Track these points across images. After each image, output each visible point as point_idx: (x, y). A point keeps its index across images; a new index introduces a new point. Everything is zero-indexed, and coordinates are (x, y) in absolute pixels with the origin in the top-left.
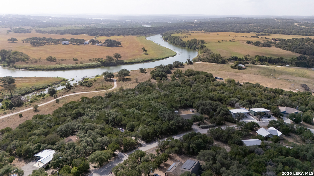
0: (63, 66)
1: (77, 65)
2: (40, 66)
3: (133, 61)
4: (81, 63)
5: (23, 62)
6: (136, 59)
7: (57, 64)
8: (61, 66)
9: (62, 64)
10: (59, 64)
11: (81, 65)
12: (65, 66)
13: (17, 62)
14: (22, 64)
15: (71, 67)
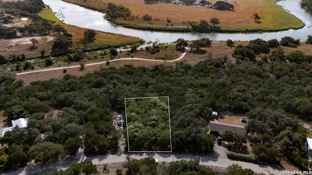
0: (152, 27)
1: (167, 27)
2: (133, 24)
3: (233, 29)
4: (172, 25)
5: (122, 19)
6: (238, 28)
7: (149, 23)
8: (150, 27)
9: (153, 24)
10: (151, 24)
11: (170, 27)
12: (155, 26)
13: (118, 18)
14: (121, 20)
15: (160, 28)
